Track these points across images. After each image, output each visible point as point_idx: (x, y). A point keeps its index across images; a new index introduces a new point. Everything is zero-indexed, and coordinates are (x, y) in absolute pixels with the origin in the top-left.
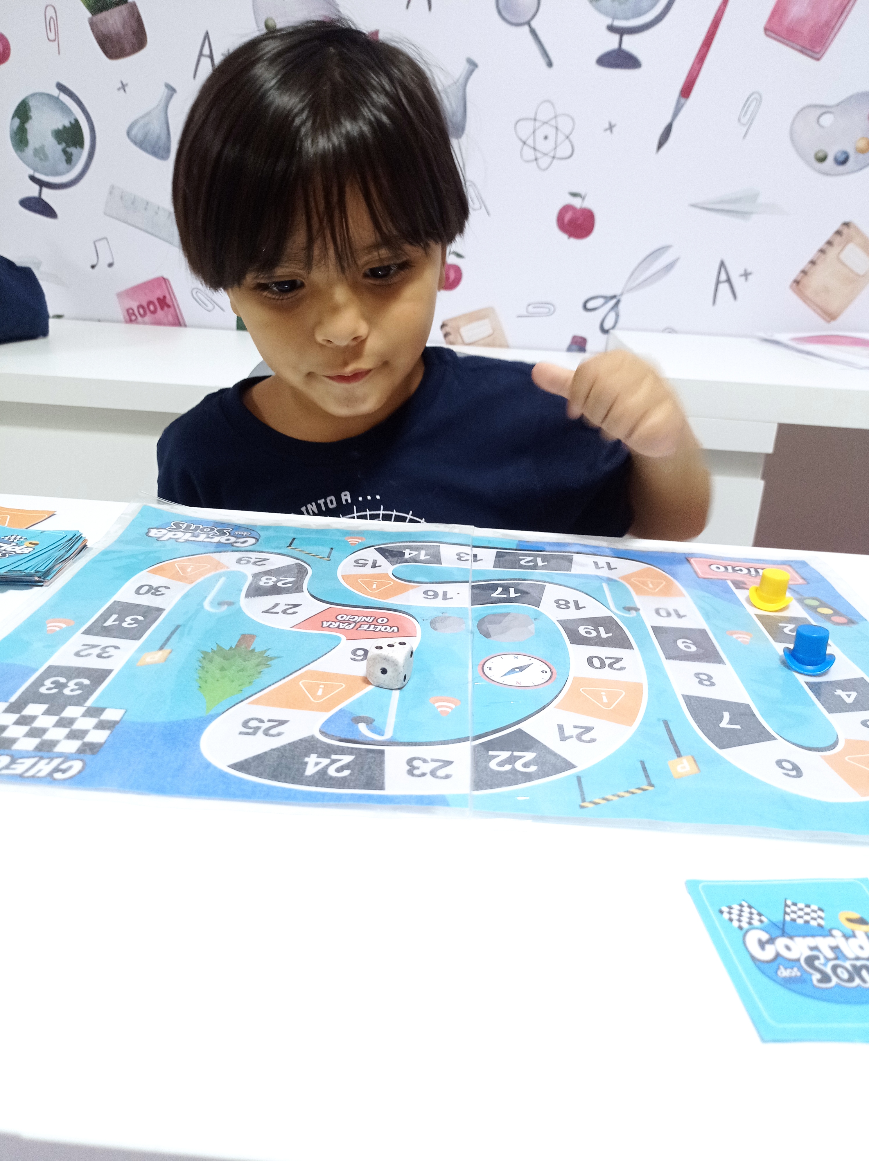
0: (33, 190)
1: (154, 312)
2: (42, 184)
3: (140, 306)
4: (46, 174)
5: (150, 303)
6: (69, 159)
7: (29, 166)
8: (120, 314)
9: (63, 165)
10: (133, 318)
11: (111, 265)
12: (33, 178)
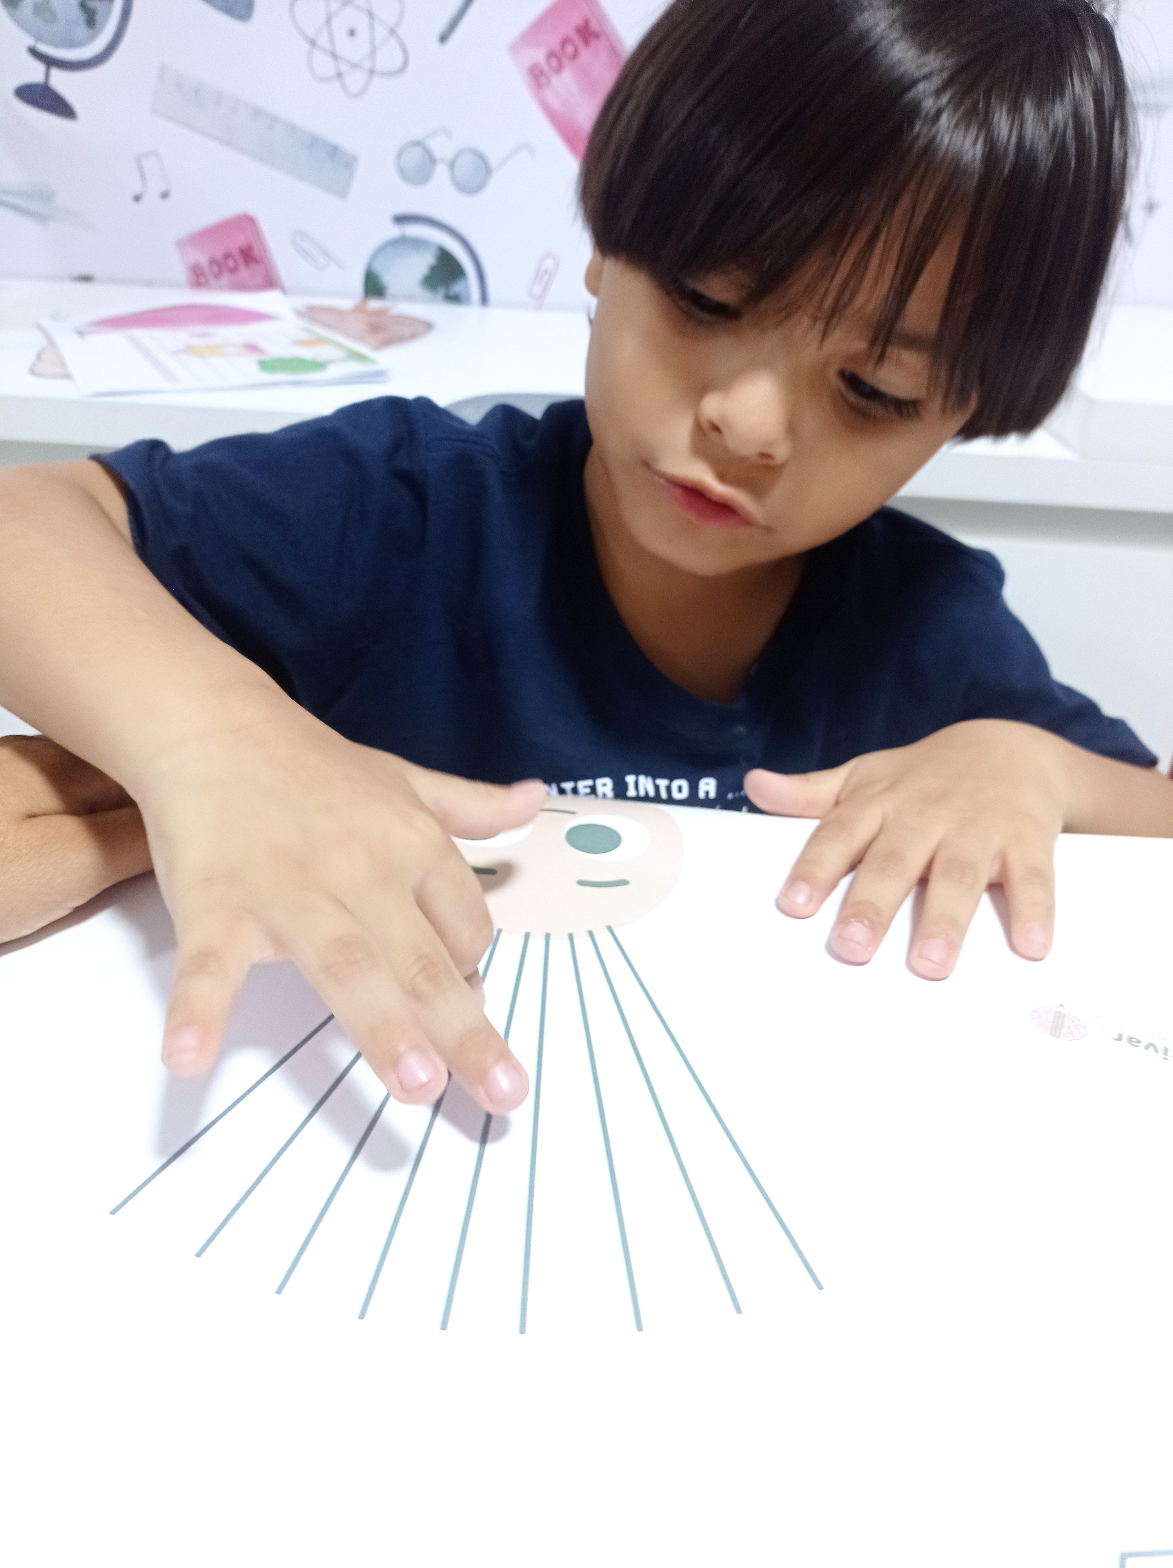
0: (35, 73)
1: (234, 271)
2: (50, 62)
3: (213, 262)
4: (55, 45)
5: (227, 256)
6: (91, 19)
7: (28, 31)
8: (181, 273)
9: (81, 30)
10: (202, 280)
11: (165, 195)
12: (34, 53)
